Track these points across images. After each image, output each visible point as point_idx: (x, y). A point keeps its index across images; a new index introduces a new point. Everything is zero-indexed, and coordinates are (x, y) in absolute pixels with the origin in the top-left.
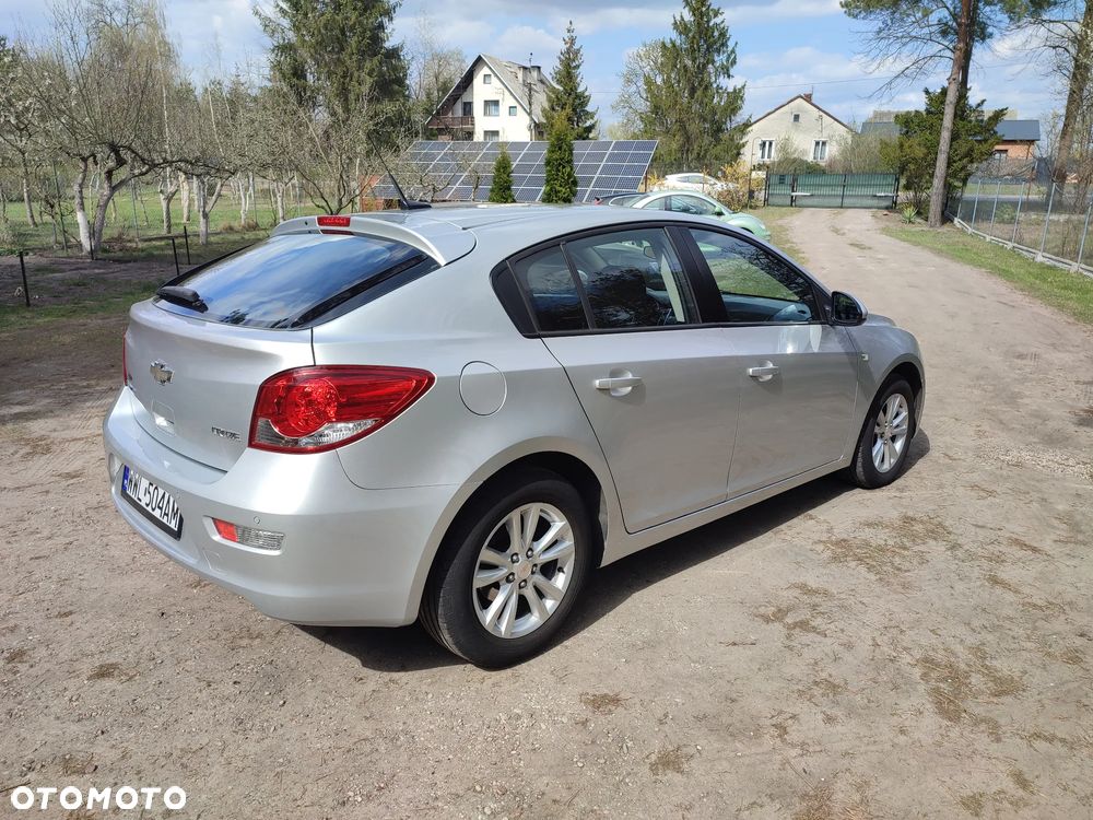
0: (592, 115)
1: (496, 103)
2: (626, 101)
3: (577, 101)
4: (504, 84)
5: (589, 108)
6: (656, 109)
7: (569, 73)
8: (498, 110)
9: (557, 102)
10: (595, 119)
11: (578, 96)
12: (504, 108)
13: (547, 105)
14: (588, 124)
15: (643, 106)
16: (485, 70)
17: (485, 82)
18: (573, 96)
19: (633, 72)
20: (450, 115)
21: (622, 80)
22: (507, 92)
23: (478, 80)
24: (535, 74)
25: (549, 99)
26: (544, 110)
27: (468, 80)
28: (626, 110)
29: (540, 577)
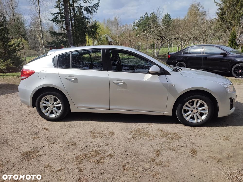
29: (55, 108)
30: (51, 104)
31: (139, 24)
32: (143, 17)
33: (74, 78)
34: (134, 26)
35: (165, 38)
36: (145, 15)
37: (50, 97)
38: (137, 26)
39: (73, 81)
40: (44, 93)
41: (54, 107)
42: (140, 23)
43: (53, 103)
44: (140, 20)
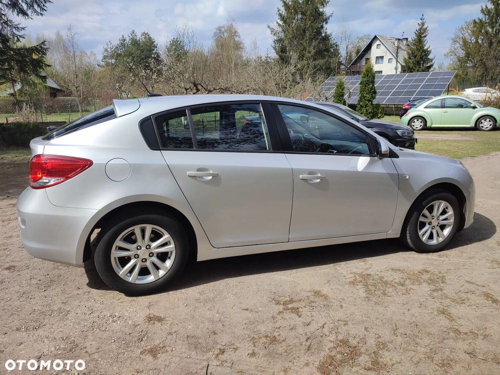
0: (432, 60)
1: (382, 57)
2: (453, 52)
3: (424, 54)
4: (386, 48)
5: (430, 57)
6: (468, 55)
7: (420, 40)
8: (383, 61)
9: (412, 55)
10: (433, 62)
11: (425, 51)
12: (386, 59)
13: (407, 57)
14: (429, 65)
15: (462, 53)
16: (378, 42)
17: (377, 48)
18: (421, 51)
19: (458, 37)
20: (358, 65)
21: (451, 41)
22: (388, 51)
23: (374, 47)
24: (405, 42)
25: (408, 53)
26: (405, 59)
27: (369, 47)
28: (452, 57)
29: (155, 259)
30: (144, 248)
31: (117, 54)
32: (124, 40)
33: (211, 172)
34: (105, 57)
35: (203, 87)
36: (131, 36)
37: (142, 230)
38: (112, 57)
39: (208, 182)
40: (125, 222)
41: (151, 255)
42: (119, 52)
43: (150, 246)
44: (118, 45)
